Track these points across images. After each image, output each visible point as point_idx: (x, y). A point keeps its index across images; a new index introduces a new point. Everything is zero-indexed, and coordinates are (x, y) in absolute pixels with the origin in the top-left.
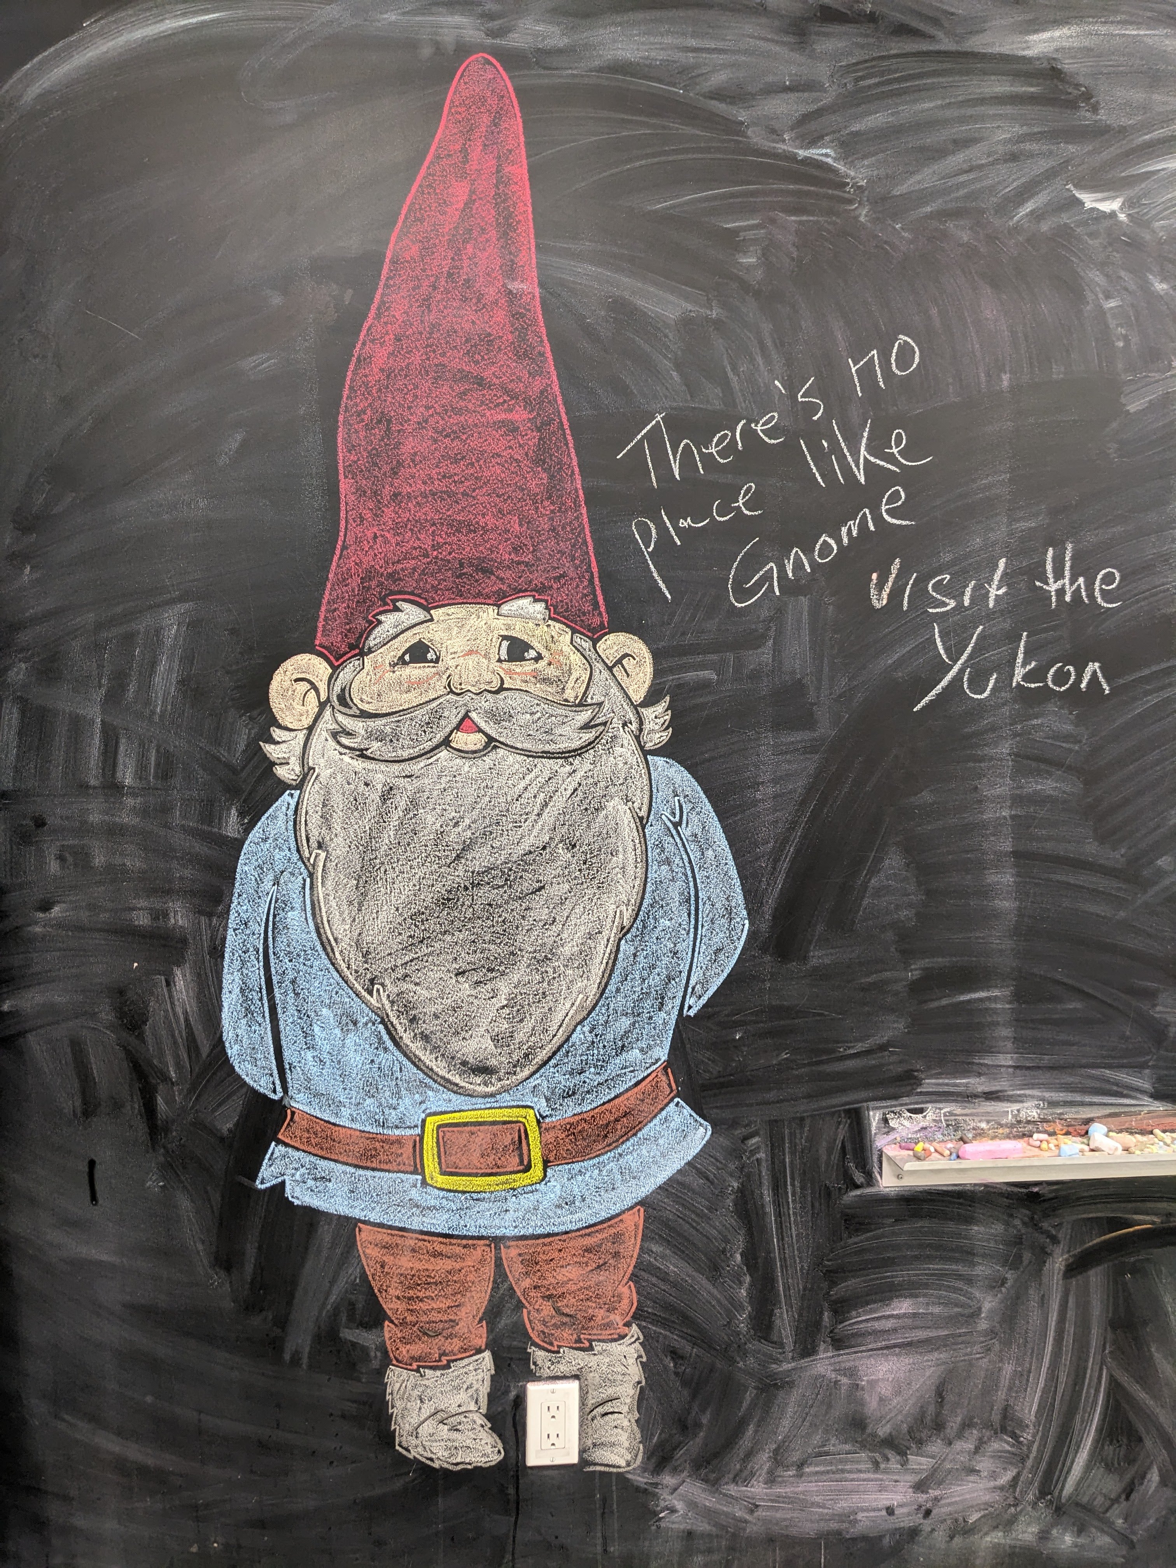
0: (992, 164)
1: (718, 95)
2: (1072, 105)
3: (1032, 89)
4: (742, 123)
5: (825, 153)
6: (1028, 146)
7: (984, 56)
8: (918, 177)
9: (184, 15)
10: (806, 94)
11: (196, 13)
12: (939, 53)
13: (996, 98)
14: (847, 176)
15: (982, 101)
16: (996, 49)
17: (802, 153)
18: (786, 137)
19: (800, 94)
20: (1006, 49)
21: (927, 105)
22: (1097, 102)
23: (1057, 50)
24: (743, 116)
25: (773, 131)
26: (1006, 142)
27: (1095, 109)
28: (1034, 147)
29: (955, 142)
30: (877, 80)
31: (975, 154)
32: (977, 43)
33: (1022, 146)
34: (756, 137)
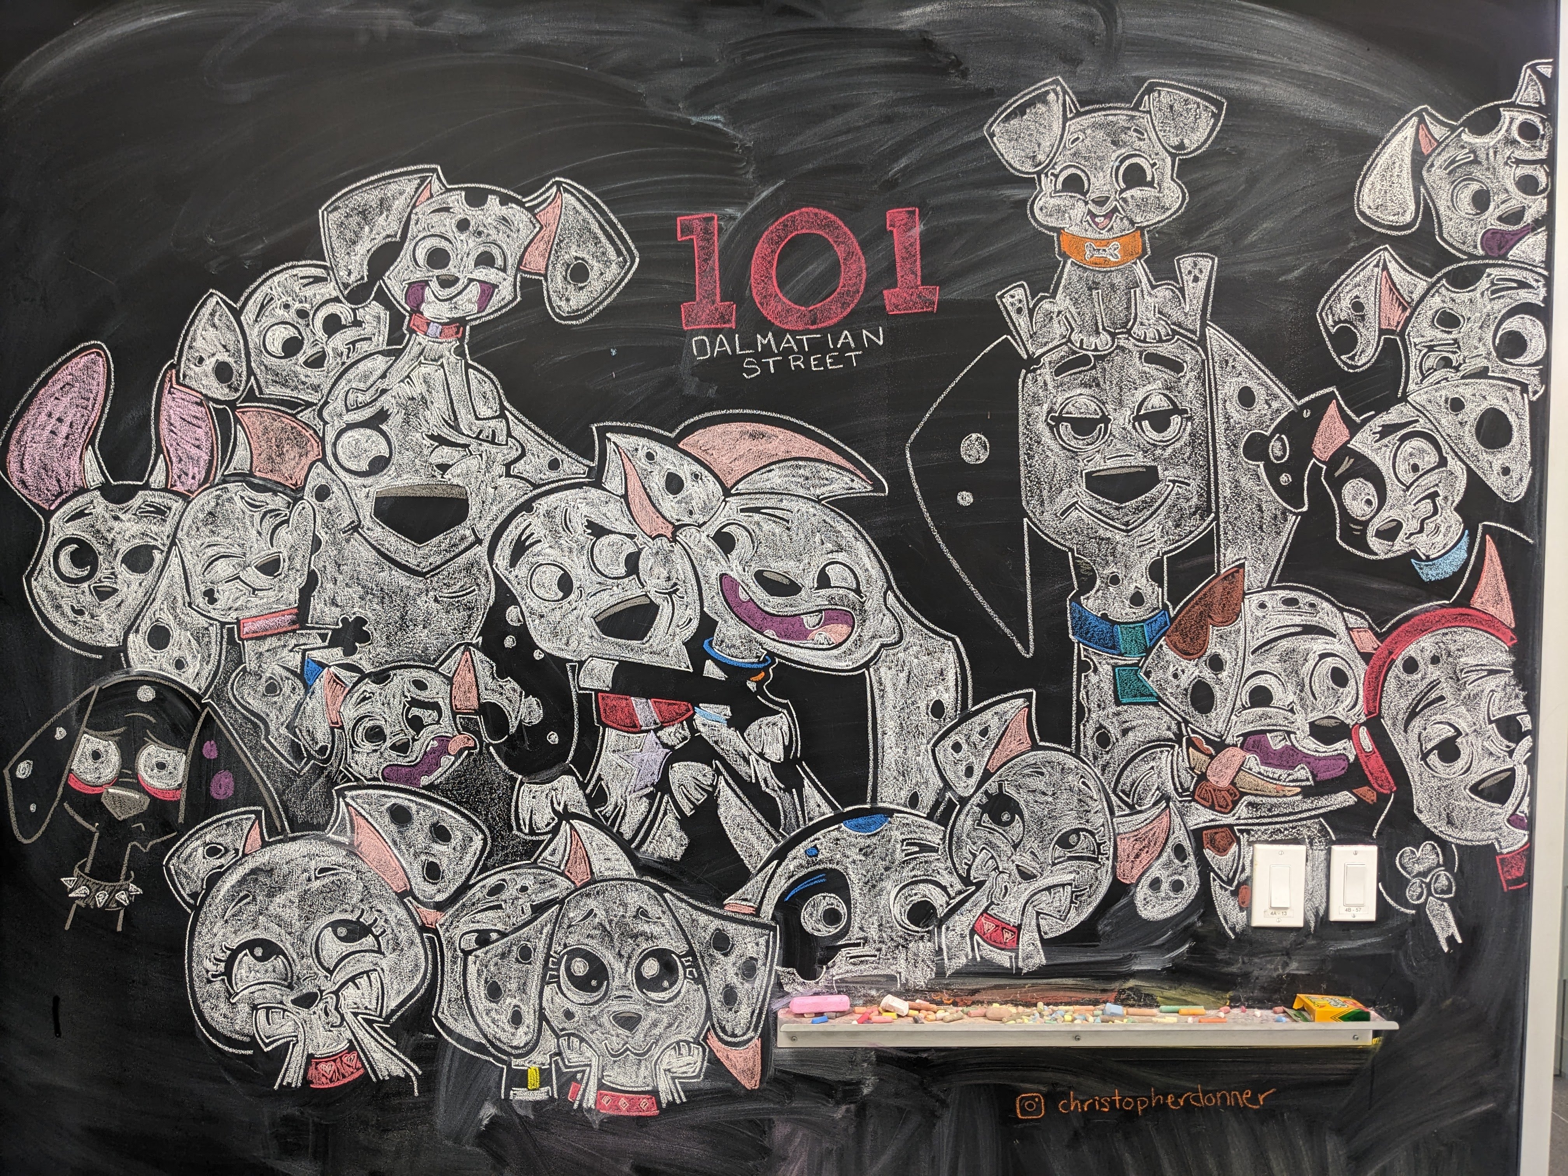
0: (868, 125)
1: (618, 70)
2: (943, 71)
3: (905, 59)
4: (641, 94)
5: (715, 119)
6: (901, 109)
7: (860, 31)
8: (800, 139)
9: (157, 14)
10: (698, 69)
11: (166, 12)
12: (818, 30)
13: (872, 68)
14: (736, 138)
15: (860, 70)
16: (872, 25)
17: (695, 119)
18: (681, 106)
19: (691, 69)
20: (881, 24)
21: (808, 76)
22: (967, 69)
23: (928, 24)
24: (641, 88)
25: (669, 101)
26: (881, 105)
27: (964, 74)
28: (908, 110)
29: (834, 107)
30: (762, 55)
31: (853, 116)
32: (853, 20)
33: (896, 109)
34: (653, 106)
